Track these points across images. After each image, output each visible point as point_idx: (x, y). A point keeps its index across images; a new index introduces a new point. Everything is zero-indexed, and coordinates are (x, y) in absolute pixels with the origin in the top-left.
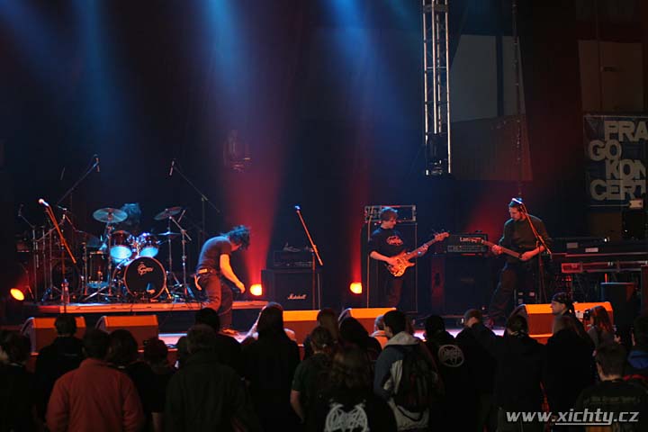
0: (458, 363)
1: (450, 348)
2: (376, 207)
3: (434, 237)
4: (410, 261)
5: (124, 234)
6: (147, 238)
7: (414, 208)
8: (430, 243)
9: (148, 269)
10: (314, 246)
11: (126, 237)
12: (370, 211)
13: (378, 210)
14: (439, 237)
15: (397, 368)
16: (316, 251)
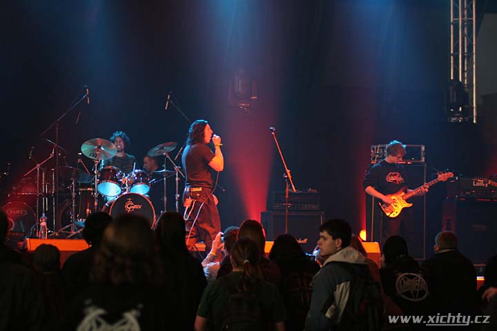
0: (419, 297)
1: (412, 277)
2: (381, 146)
3: (437, 177)
4: (408, 201)
5: (114, 170)
6: (138, 174)
7: (423, 148)
8: (432, 183)
9: (136, 207)
10: (288, 171)
11: (115, 172)
12: (376, 150)
13: (383, 148)
14: (442, 177)
15: (342, 291)
16: (290, 177)
